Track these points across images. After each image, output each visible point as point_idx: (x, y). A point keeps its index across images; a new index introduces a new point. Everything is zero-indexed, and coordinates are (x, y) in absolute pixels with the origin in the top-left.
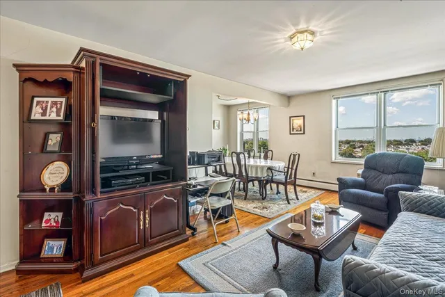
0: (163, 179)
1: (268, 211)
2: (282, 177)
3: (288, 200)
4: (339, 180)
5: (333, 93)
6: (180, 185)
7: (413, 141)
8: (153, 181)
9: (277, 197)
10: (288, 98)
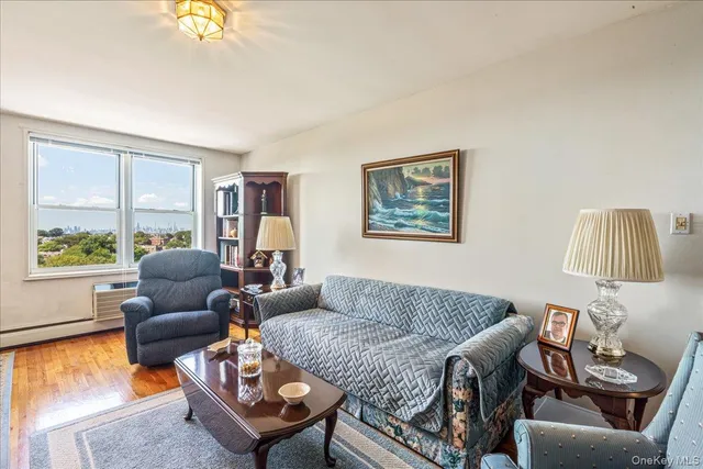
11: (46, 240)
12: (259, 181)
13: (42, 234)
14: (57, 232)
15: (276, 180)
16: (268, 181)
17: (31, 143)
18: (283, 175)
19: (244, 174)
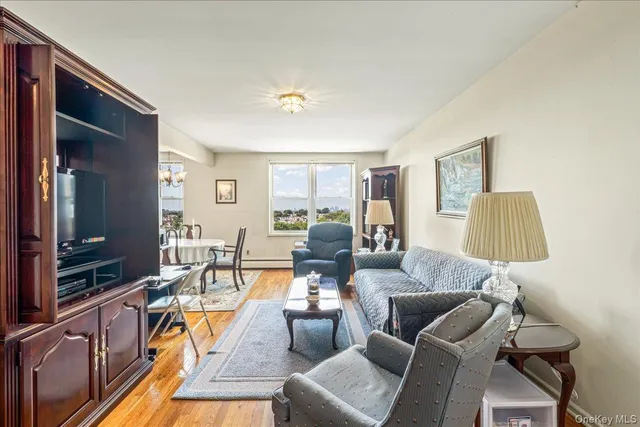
0: (110, 279)
1: (224, 304)
2: (228, 259)
3: (237, 286)
4: (293, 253)
5: (269, 157)
6: (142, 284)
7: (290, 212)
8: (97, 284)
9: (215, 286)
10: (215, 155)
11: (321, 216)
12: (380, 174)
13: (319, 212)
14: (326, 211)
15: (392, 172)
16: (386, 173)
17: (270, 167)
18: (396, 168)
19: (371, 170)
